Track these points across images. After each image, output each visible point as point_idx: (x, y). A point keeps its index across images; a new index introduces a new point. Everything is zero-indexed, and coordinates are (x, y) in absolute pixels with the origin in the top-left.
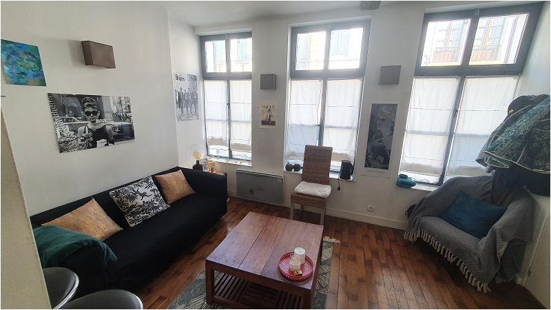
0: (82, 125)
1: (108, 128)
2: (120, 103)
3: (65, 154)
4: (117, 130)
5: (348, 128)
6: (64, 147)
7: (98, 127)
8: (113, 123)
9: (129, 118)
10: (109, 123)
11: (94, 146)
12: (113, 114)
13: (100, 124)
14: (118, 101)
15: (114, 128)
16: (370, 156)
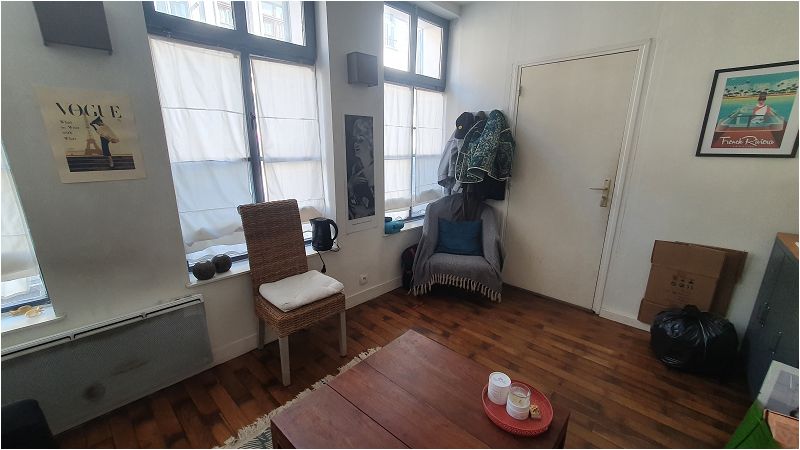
5: (306, 159)
16: (353, 201)
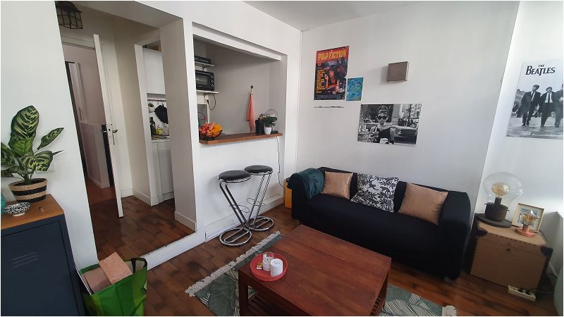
0: (373, 125)
1: (392, 130)
2: (409, 110)
3: (360, 142)
4: (400, 133)
6: (361, 137)
7: (385, 128)
8: (397, 126)
9: (415, 124)
10: (393, 126)
11: (378, 142)
12: (399, 119)
13: (387, 125)
14: (407, 108)
15: (397, 130)
